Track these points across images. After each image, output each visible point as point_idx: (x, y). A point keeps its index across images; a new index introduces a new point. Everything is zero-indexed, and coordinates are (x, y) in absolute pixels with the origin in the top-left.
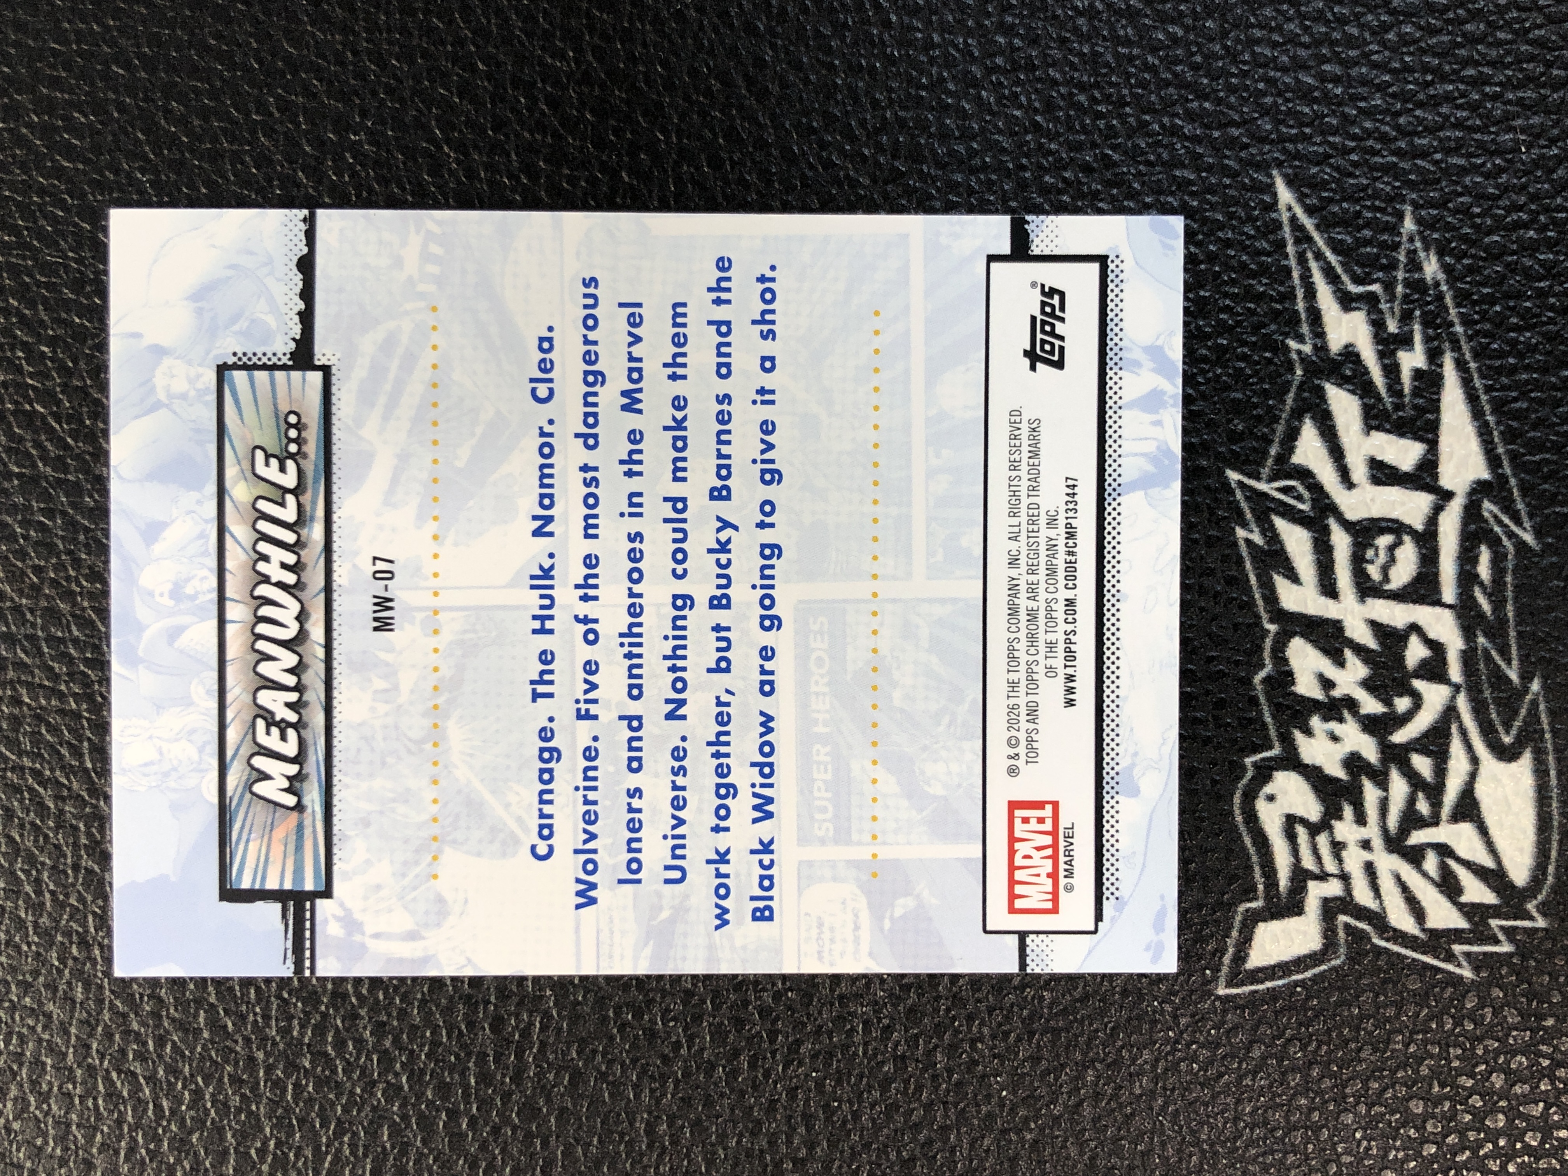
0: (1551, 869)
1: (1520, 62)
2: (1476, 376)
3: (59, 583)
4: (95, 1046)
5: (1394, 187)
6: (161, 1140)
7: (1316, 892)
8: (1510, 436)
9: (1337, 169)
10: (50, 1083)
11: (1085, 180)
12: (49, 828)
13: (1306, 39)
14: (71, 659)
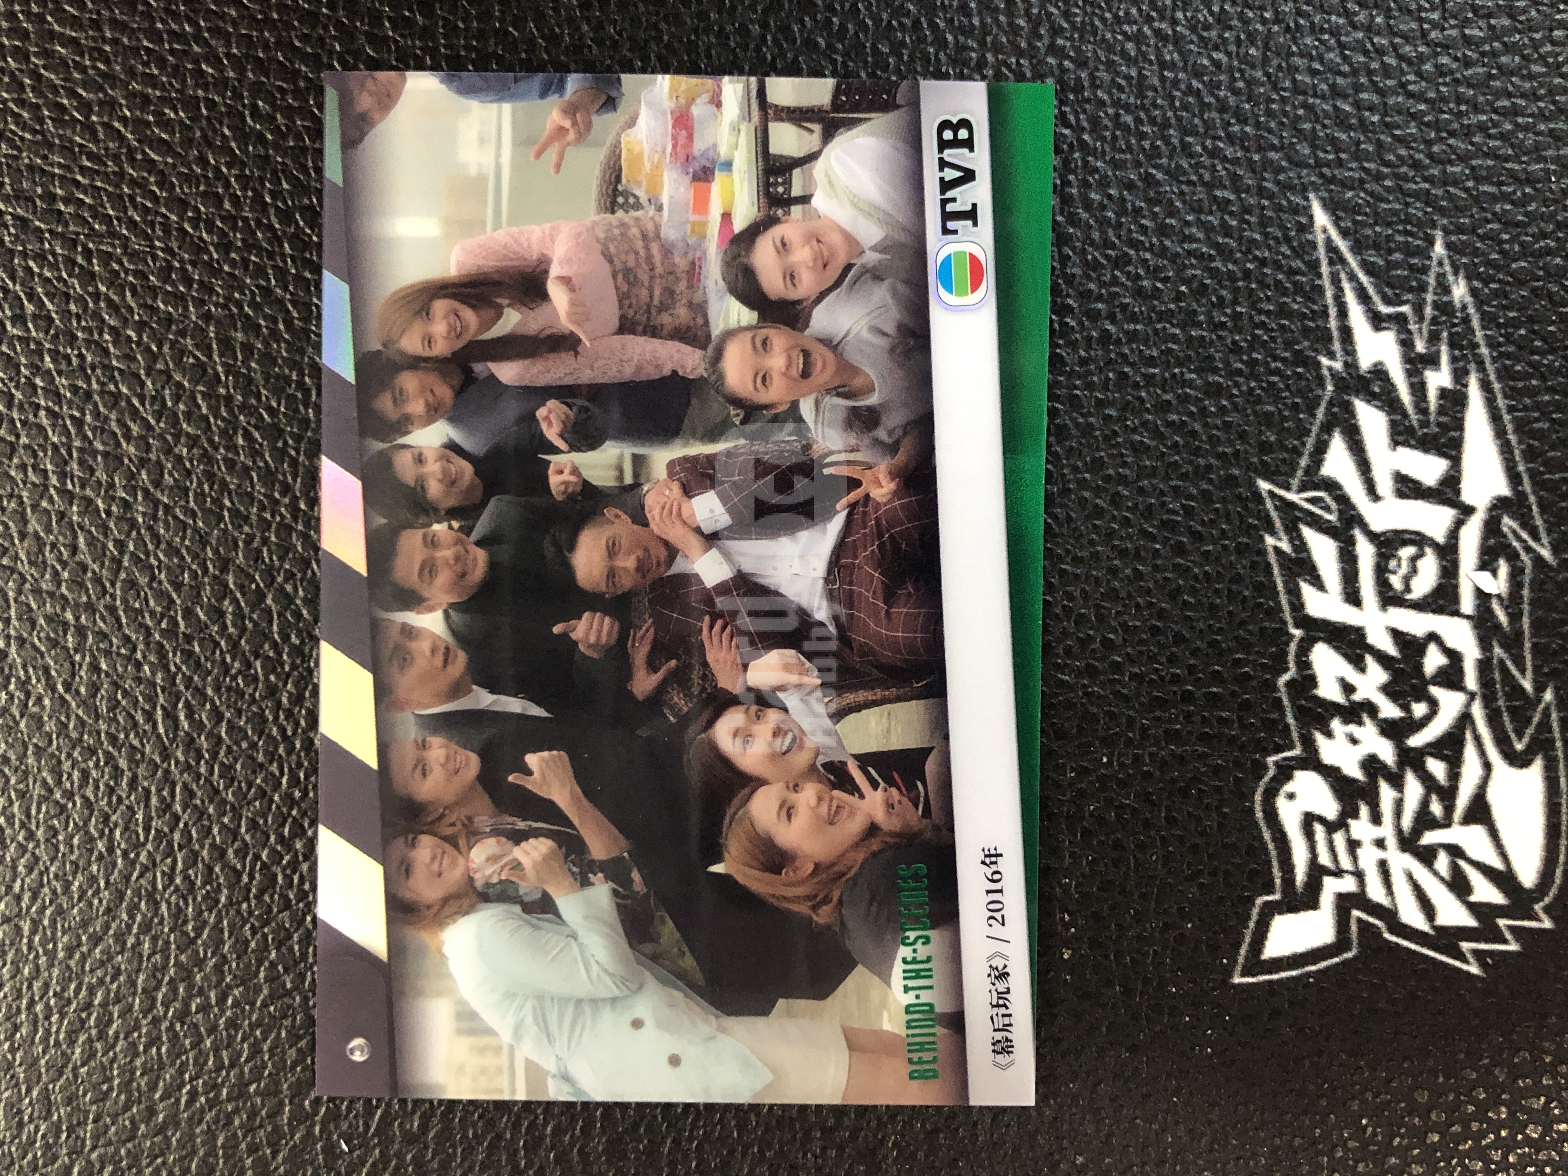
0: (1559, 873)
2: (1499, 397)
9: (1372, 194)
13: (1346, 68)
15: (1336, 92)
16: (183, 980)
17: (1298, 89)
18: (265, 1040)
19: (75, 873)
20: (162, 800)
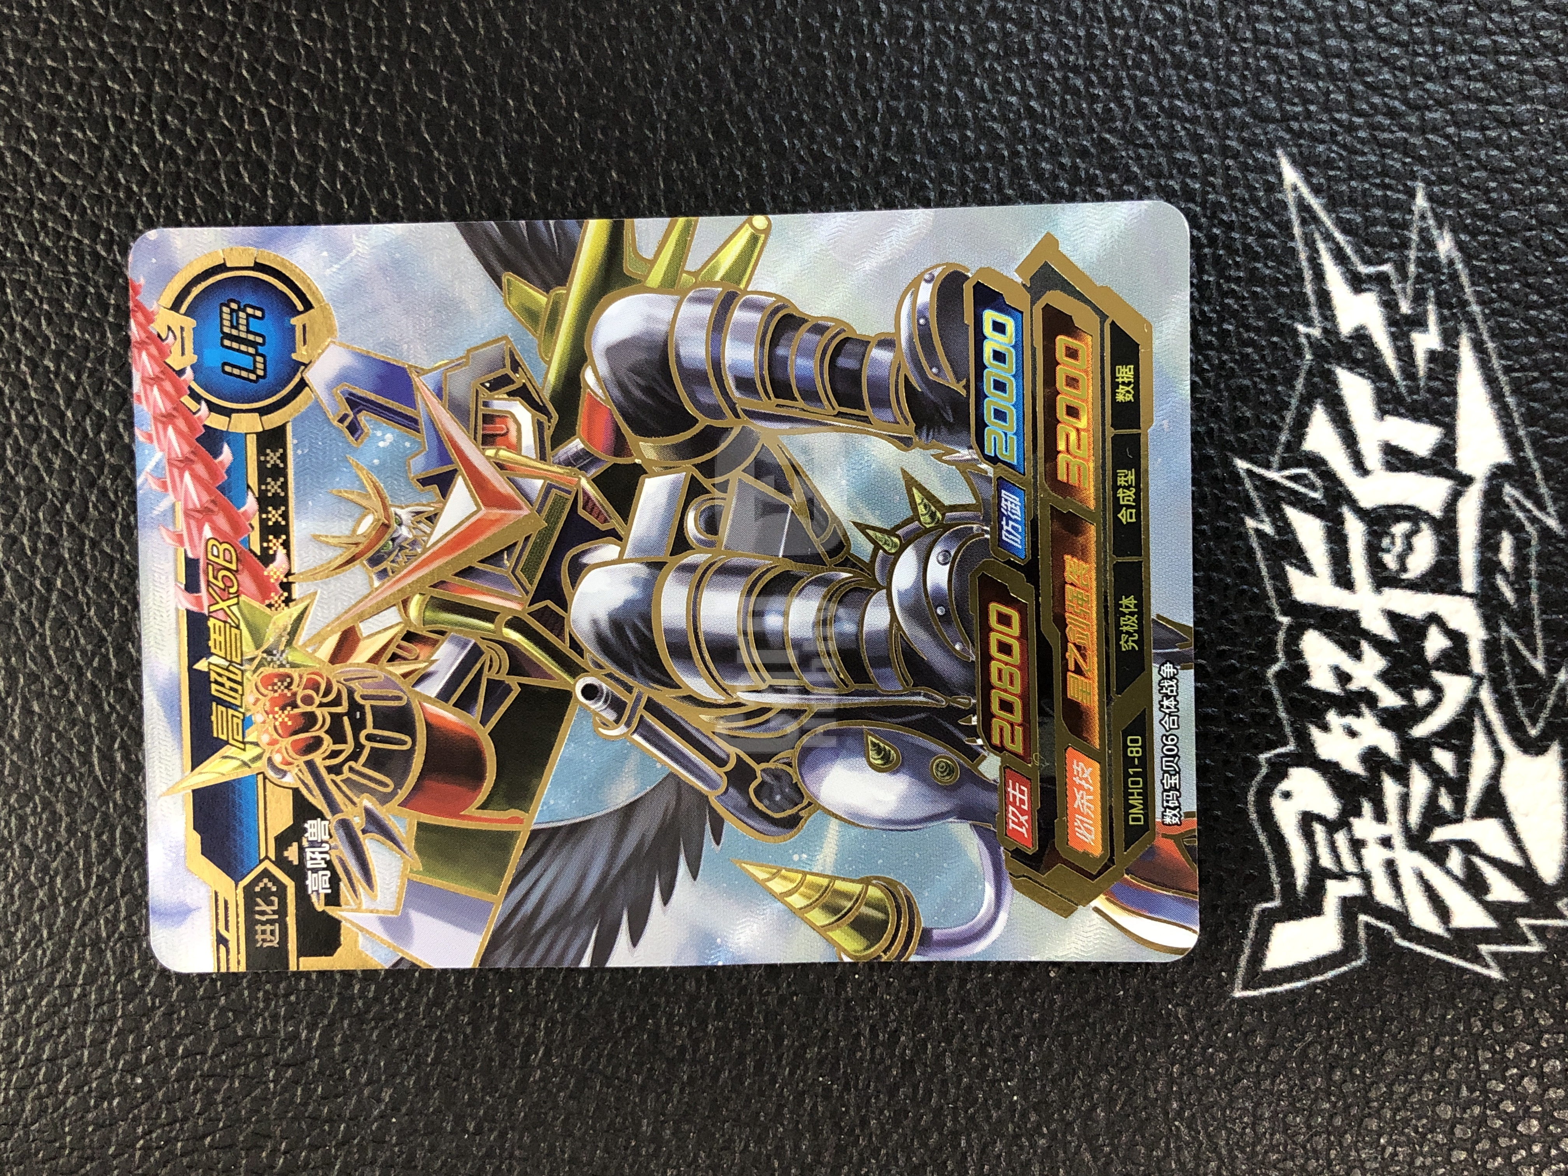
15: (1302, 41)
16: (131, 1032)
17: (1259, 39)
18: (218, 1091)
19: (17, 923)
20: (102, 845)
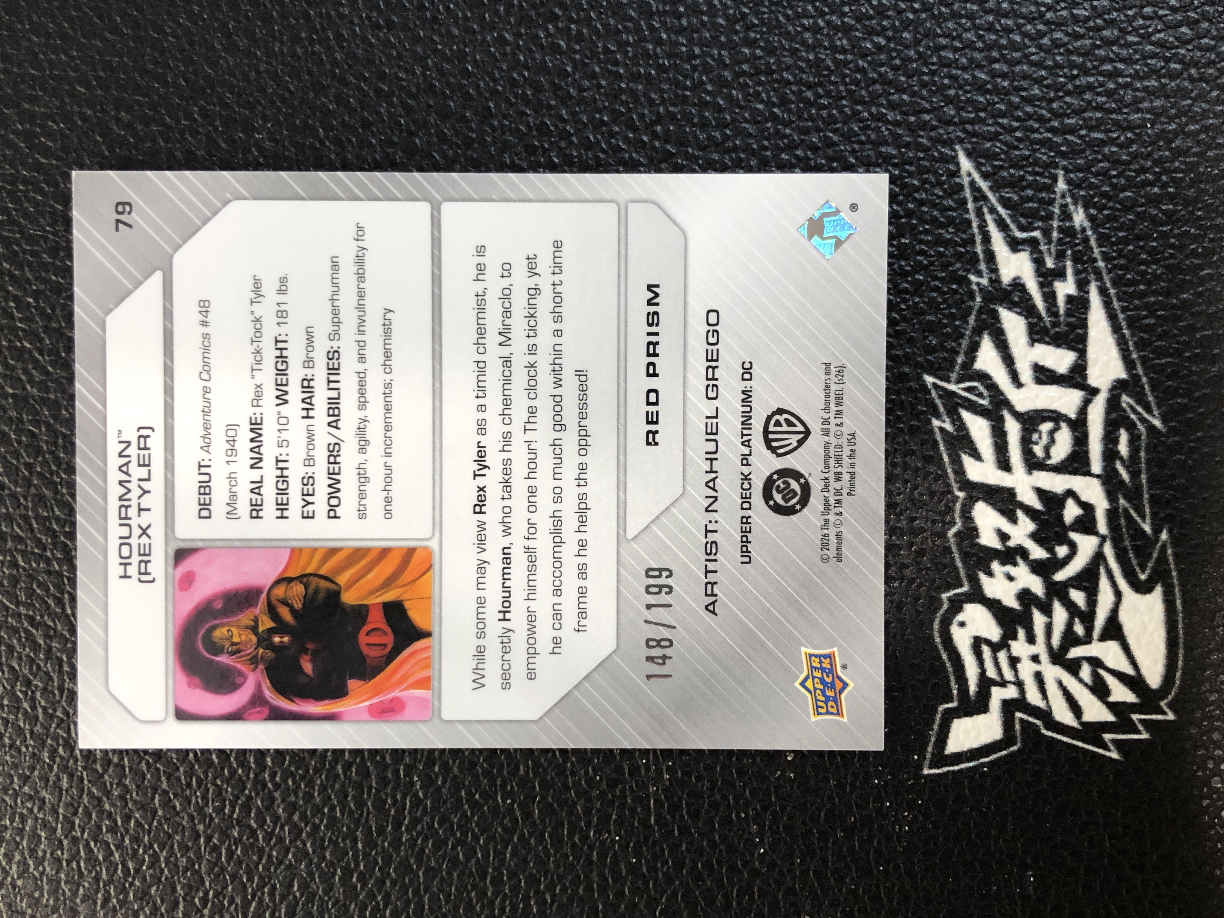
1: (1144, 58)
3: (44, 476)
4: (77, 822)
5: (1050, 157)
6: (128, 893)
7: (998, 695)
8: (1141, 345)
10: (45, 852)
11: (811, 156)
12: (40, 660)
14: (54, 531)
